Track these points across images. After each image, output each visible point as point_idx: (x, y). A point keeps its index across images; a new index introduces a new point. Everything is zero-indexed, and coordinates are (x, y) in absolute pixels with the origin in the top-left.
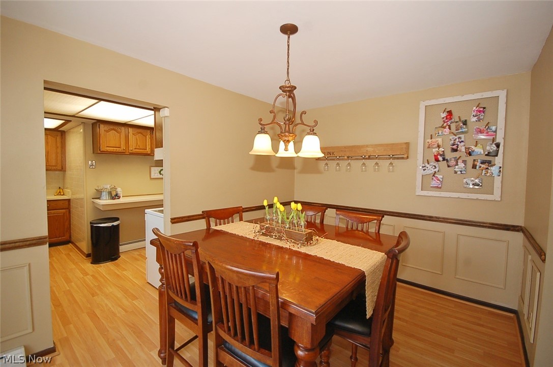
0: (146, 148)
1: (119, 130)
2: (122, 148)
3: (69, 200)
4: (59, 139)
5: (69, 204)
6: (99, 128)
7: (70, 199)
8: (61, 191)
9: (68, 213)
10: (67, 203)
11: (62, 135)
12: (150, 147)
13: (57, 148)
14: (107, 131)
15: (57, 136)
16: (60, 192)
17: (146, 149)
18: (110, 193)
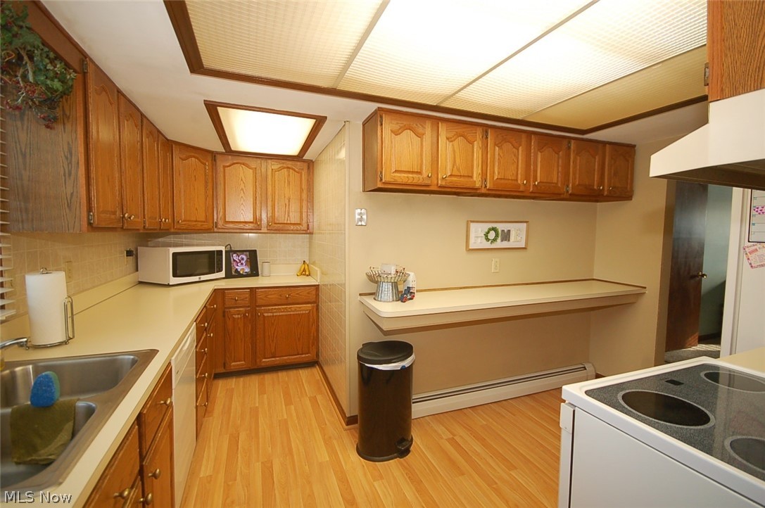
0: (473, 173)
1: (420, 130)
2: (425, 175)
3: (317, 287)
4: (304, 173)
5: (317, 295)
6: (382, 125)
7: (318, 285)
8: (306, 267)
9: (315, 310)
10: (314, 292)
11: (309, 168)
12: (480, 171)
13: (302, 190)
14: (396, 133)
15: (303, 169)
16: (304, 270)
17: (472, 177)
18: (395, 285)
